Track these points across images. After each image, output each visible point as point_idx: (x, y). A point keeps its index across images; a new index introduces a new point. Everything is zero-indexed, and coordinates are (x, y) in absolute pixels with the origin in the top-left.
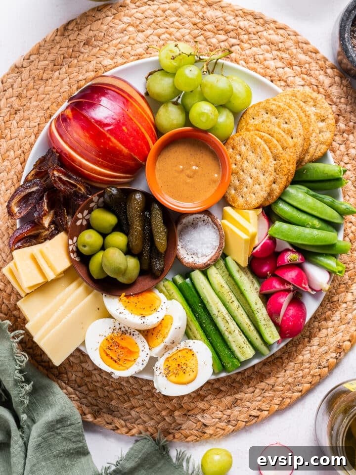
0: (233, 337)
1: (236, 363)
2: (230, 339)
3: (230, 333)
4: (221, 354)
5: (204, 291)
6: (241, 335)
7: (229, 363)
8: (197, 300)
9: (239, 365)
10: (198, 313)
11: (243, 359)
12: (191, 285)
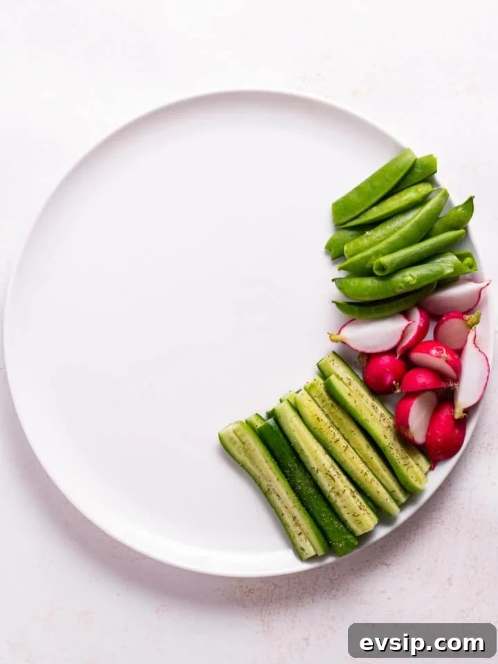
0: (342, 501)
1: (352, 541)
2: (339, 503)
3: (338, 494)
4: (328, 529)
5: (296, 434)
6: (354, 497)
7: (340, 542)
8: (286, 450)
9: (357, 543)
10: (290, 469)
11: (360, 532)
12: (276, 428)
